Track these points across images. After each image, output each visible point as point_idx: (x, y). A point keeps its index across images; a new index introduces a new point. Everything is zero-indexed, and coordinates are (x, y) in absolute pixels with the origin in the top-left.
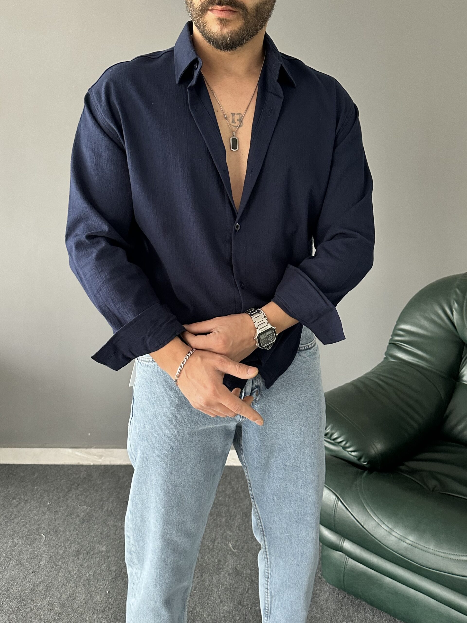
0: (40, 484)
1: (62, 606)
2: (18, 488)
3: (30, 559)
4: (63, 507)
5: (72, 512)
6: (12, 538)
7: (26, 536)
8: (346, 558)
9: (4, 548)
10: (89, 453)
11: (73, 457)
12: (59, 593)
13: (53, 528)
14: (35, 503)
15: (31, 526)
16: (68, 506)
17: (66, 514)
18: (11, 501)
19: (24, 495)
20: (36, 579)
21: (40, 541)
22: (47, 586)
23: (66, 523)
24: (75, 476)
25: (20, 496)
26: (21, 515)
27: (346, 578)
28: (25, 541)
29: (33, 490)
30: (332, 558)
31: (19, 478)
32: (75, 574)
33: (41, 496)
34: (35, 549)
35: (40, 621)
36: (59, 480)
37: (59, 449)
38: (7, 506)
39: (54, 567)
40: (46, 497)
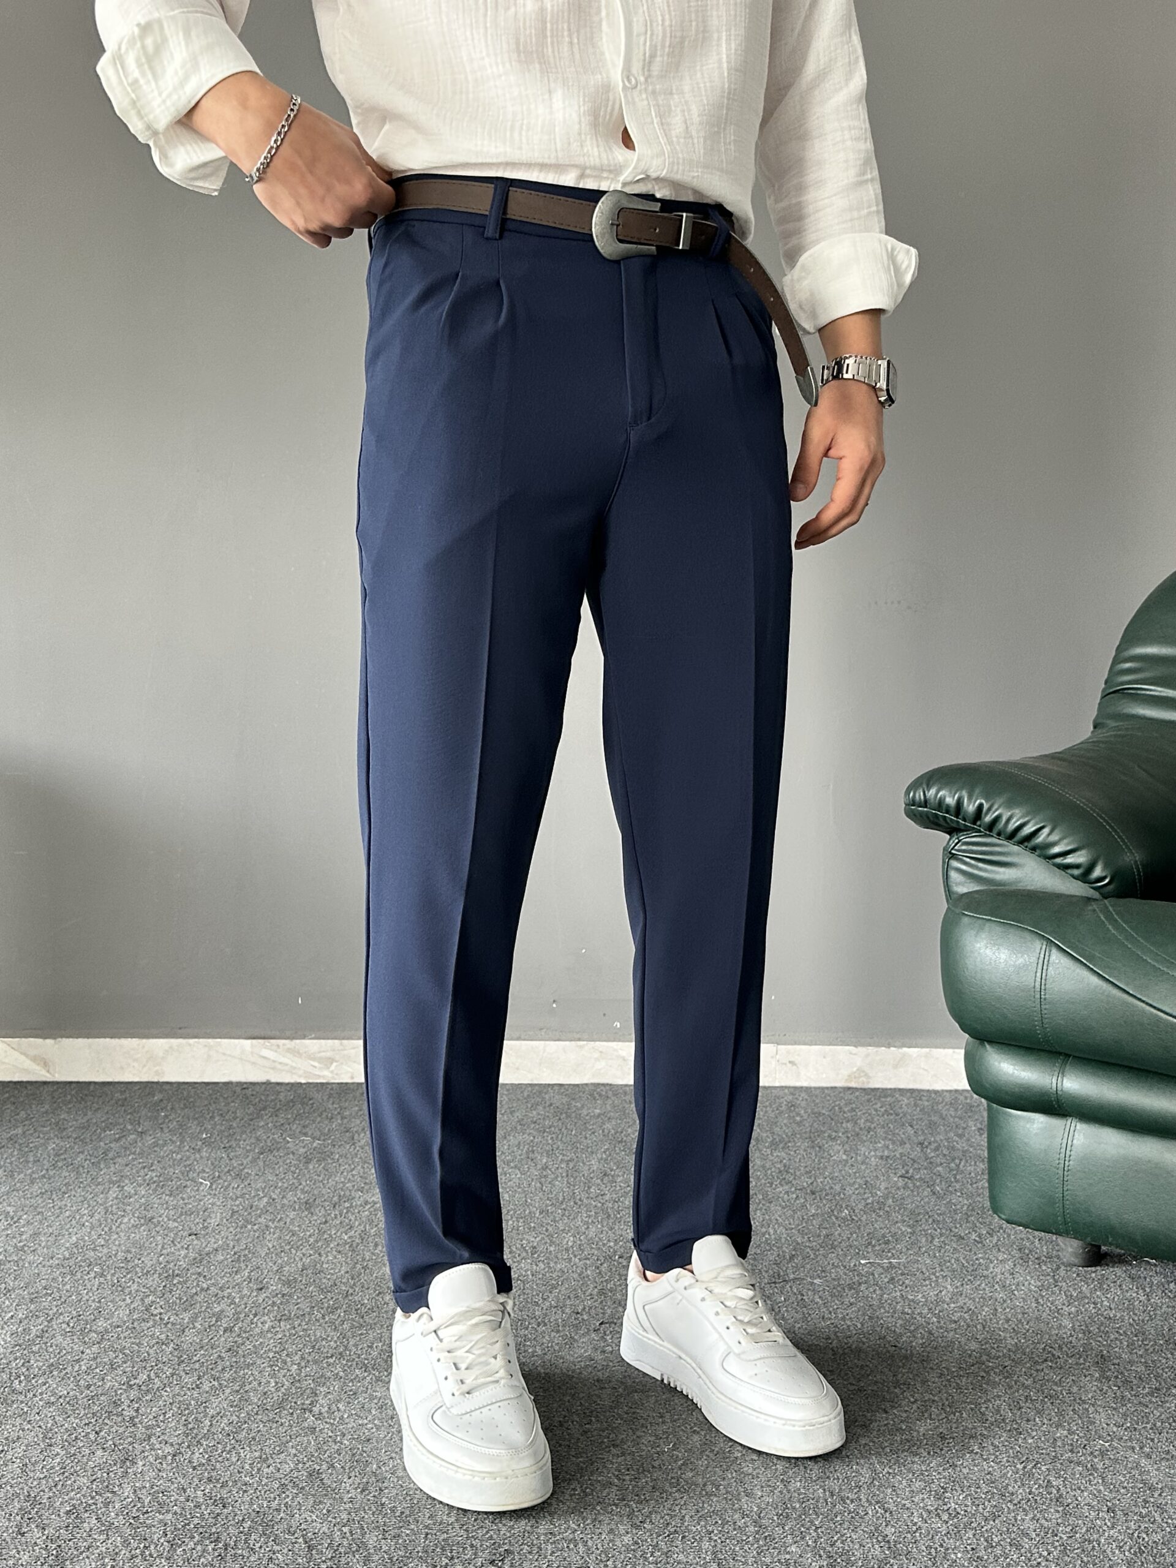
0: (172, 1109)
1: (288, 1283)
2: (113, 1115)
3: (177, 1215)
4: (244, 1141)
5: (272, 1147)
6: (118, 1186)
7: (155, 1182)
8: (1068, 1126)
9: (99, 1200)
10: (298, 1052)
11: (254, 1063)
12: (275, 1264)
13: (229, 1171)
14: (167, 1136)
15: (164, 1168)
16: (258, 1139)
17: (257, 1151)
18: (100, 1134)
19: (132, 1124)
20: (204, 1245)
21: (198, 1190)
22: (235, 1254)
23: (261, 1164)
24: (263, 1098)
25: (122, 1126)
26: (134, 1153)
27: (1069, 1187)
28: (155, 1190)
29: (156, 1118)
30: (1026, 1140)
31: (114, 1101)
32: (310, 1236)
33: (181, 1126)
34: (186, 1201)
35: (232, 1306)
36: (223, 1104)
37: (219, 1040)
38: (91, 1140)
39: (249, 1227)
40: (193, 1127)
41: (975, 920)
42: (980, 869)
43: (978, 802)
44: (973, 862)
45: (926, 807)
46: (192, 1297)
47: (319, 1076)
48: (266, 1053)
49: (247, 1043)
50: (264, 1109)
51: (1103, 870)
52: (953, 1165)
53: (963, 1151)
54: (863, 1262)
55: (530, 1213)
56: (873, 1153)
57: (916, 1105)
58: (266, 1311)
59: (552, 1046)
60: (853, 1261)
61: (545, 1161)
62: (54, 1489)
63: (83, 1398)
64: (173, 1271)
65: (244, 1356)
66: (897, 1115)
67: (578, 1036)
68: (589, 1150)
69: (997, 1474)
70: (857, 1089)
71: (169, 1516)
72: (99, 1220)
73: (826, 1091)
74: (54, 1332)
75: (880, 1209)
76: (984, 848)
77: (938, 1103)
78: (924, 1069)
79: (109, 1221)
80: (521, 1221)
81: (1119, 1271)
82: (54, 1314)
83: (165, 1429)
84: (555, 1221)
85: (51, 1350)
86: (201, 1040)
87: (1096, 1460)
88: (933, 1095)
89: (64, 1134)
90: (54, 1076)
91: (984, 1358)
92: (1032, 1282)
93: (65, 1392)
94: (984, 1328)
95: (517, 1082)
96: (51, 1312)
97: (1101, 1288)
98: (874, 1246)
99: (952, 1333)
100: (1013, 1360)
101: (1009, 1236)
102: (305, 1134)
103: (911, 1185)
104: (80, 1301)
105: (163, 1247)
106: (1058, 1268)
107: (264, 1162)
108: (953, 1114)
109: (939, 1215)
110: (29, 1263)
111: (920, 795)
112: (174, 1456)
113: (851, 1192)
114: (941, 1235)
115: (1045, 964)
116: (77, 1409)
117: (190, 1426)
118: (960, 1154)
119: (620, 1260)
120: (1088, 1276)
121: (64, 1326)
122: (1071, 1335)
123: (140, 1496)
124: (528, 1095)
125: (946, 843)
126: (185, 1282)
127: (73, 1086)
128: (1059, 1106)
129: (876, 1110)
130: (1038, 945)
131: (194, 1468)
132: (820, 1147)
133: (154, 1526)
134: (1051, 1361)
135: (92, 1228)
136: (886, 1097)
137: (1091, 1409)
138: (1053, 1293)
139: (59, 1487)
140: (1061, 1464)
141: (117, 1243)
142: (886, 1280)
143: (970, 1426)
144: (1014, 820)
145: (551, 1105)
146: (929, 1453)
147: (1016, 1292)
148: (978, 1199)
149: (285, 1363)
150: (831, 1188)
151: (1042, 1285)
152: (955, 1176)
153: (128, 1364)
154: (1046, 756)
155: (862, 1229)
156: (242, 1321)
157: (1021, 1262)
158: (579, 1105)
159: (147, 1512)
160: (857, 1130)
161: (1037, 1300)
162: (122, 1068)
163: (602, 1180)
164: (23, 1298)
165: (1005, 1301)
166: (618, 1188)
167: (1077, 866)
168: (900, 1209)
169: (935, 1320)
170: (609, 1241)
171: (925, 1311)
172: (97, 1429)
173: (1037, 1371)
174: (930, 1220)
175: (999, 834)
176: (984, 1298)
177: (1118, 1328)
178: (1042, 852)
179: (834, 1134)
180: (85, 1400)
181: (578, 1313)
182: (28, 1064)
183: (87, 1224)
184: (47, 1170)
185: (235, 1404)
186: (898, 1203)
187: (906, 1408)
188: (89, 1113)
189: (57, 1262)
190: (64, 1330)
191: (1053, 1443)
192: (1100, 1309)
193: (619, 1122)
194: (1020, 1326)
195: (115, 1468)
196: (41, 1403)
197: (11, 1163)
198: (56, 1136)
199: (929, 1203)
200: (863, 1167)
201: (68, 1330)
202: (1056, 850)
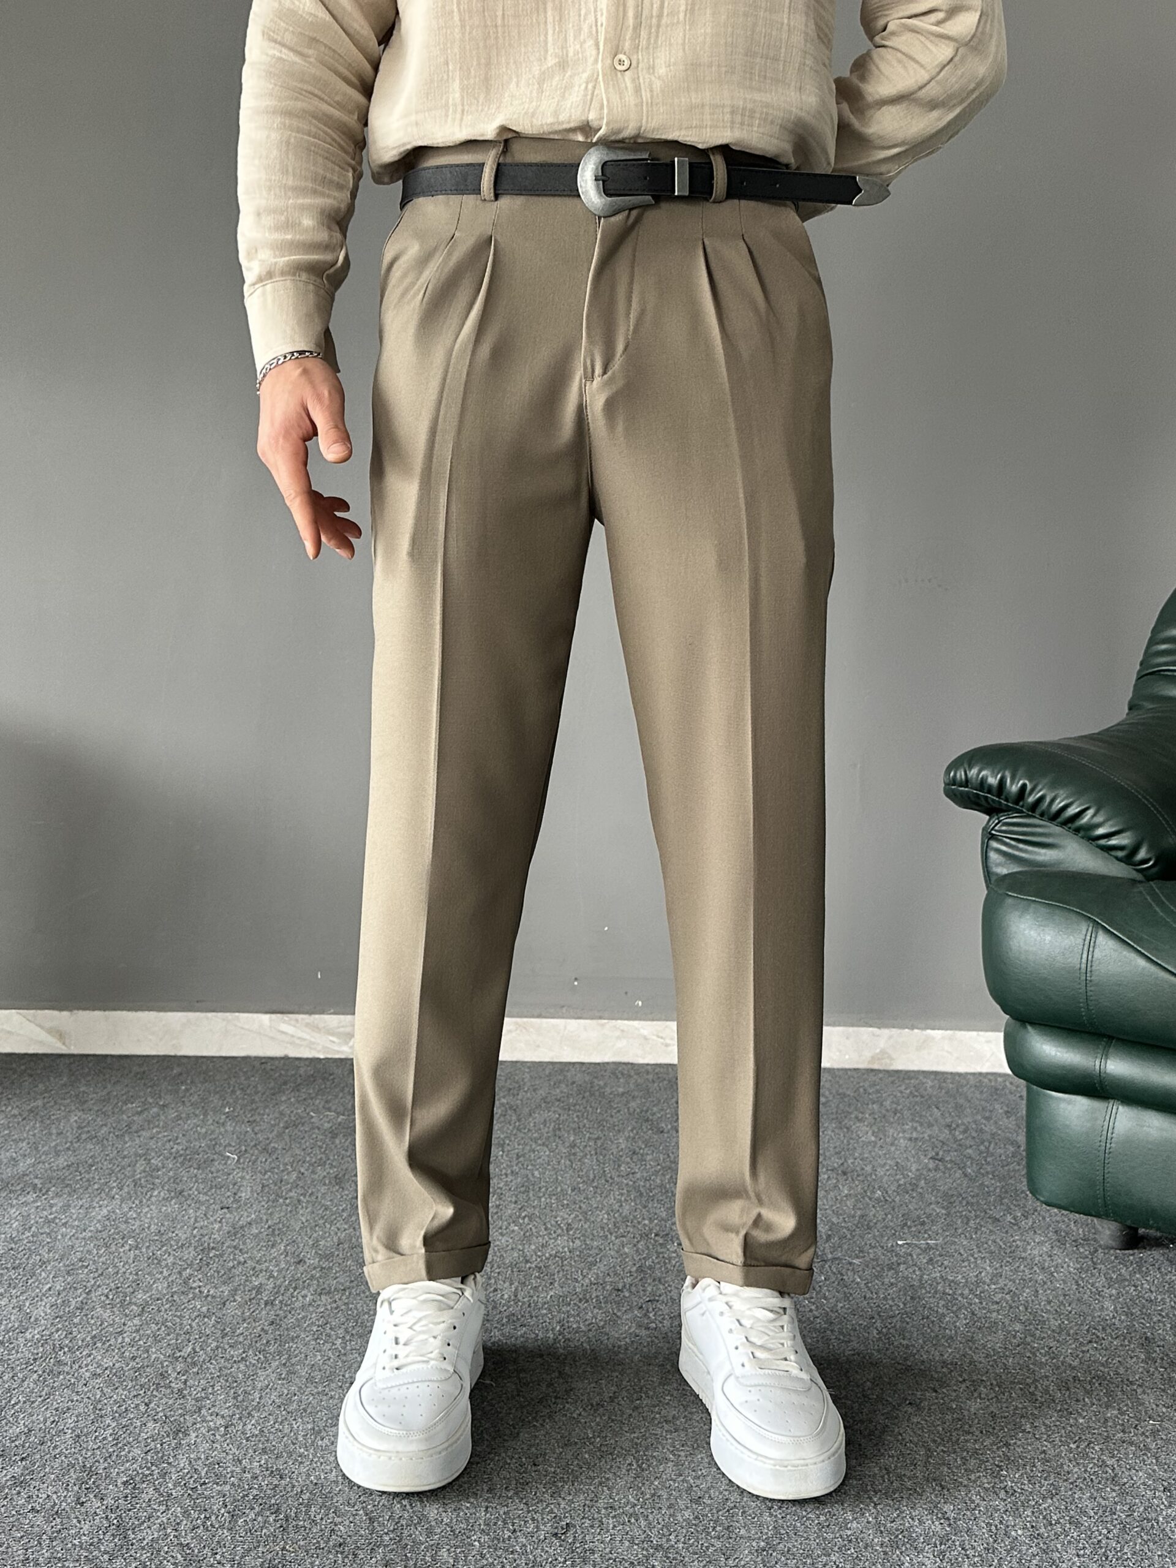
0: (192, 1082)
2: (133, 1088)
3: (207, 1188)
4: (268, 1115)
5: (297, 1122)
6: (145, 1160)
7: (181, 1155)
8: (1110, 1108)
9: (127, 1173)
10: (318, 1028)
11: (272, 1038)
12: (310, 1238)
13: (255, 1146)
14: (189, 1109)
15: (189, 1141)
16: (281, 1113)
17: (281, 1125)
18: (122, 1106)
19: (152, 1097)
20: (237, 1219)
21: (226, 1164)
22: (269, 1227)
23: (287, 1138)
24: (283, 1072)
25: (143, 1100)
26: (158, 1126)
27: (1110, 1170)
28: (182, 1164)
29: (177, 1092)
30: (1068, 1123)
31: (132, 1074)
32: (343, 1210)
33: (203, 1100)
34: (215, 1175)
35: (271, 1280)
36: (243, 1078)
37: (237, 1014)
38: (113, 1113)
39: (281, 1201)
40: (215, 1100)
41: (1019, 901)
42: (1021, 850)
43: (1021, 782)
44: (1013, 843)
45: (967, 787)
46: (230, 1270)
47: (338, 1052)
48: (284, 1027)
49: (265, 1018)
50: (285, 1083)
51: (1148, 852)
52: (982, 1148)
53: (993, 1135)
54: (900, 1243)
55: (562, 1190)
56: (901, 1135)
57: (940, 1088)
58: (306, 1284)
59: (573, 1025)
60: (891, 1241)
61: (572, 1139)
62: (109, 1460)
63: (129, 1370)
64: (209, 1244)
65: (287, 1329)
66: (922, 1097)
67: (597, 1014)
68: (616, 1128)
69: (1051, 1452)
70: (879, 1071)
71: (227, 1487)
72: (129, 1193)
73: (849, 1073)
74: (93, 1304)
75: (913, 1190)
76: (1025, 829)
77: (962, 1086)
78: (948, 1052)
79: (139, 1193)
80: (554, 1198)
81: (1156, 1254)
82: (93, 1286)
83: (215, 1401)
84: (587, 1199)
85: (93, 1322)
86: (220, 1014)
87: (1149, 1440)
88: (957, 1078)
89: (85, 1106)
90: (70, 1049)
91: (1029, 1339)
92: (1071, 1264)
93: (111, 1364)
94: (1026, 1309)
95: (537, 1060)
96: (89, 1285)
97: (1140, 1272)
98: (910, 1227)
99: (994, 1315)
100: (1058, 1341)
101: (1044, 1218)
102: (329, 1110)
103: (941, 1167)
104: (117, 1273)
105: (196, 1221)
106: (1096, 1251)
107: (290, 1136)
108: (978, 1096)
109: (973, 1197)
110: (62, 1235)
111: (961, 775)
112: (226, 1427)
113: (882, 1173)
114: (976, 1217)
115: (1091, 946)
116: (124, 1381)
117: (240, 1399)
118: (989, 1137)
119: (657, 1238)
120: (1126, 1259)
121: (103, 1298)
122: (1114, 1317)
123: (196, 1467)
124: (550, 1073)
125: (985, 823)
126: (221, 1255)
127: (90, 1059)
128: (1102, 1088)
129: (901, 1092)
130: (1084, 927)
131: (247, 1439)
132: (847, 1128)
133: (213, 1497)
134: (1096, 1342)
135: (122, 1201)
136: (910, 1078)
137: (1139, 1391)
138: (1093, 1275)
139: (114, 1458)
140: (1114, 1444)
141: (149, 1216)
142: (925, 1261)
143: (1020, 1406)
144: (1058, 801)
145: (574, 1083)
146: (982, 1432)
147: (1055, 1274)
148: (1010, 1181)
149: (329, 1336)
150: (863, 1169)
151: (1081, 1268)
152: (985, 1159)
153: (171, 1336)
154: (1085, 737)
155: (896, 1210)
156: (283, 1295)
157: (1058, 1244)
158: (601, 1083)
159: (204, 1483)
160: (884, 1112)
161: (1077, 1282)
162: (138, 1040)
163: (631, 1159)
164: (59, 1270)
165: (1045, 1283)
166: (648, 1167)
167: (1121, 848)
168: (933, 1191)
169: (977, 1301)
170: (644, 1219)
171: (966, 1292)
172: (146, 1401)
173: (1083, 1352)
174: (964, 1203)
175: (1042, 815)
176: (1024, 1280)
177: (1161, 1310)
178: (1086, 834)
179: (860, 1116)
180: (131, 1372)
181: (619, 1290)
182: (43, 1036)
183: (117, 1196)
184: (71, 1142)
185: (283, 1376)
186: (931, 1184)
187: (955, 1388)
188: (109, 1086)
189: (90, 1234)
190: (104, 1302)
191: (1104, 1423)
192: (1140, 1292)
193: (643, 1100)
194: (1062, 1307)
195: (168, 1439)
196: (88, 1374)
197: (34, 1135)
198: (77, 1108)
199: (961, 1185)
200: (893, 1149)
201: (107, 1302)
202: (1101, 831)
